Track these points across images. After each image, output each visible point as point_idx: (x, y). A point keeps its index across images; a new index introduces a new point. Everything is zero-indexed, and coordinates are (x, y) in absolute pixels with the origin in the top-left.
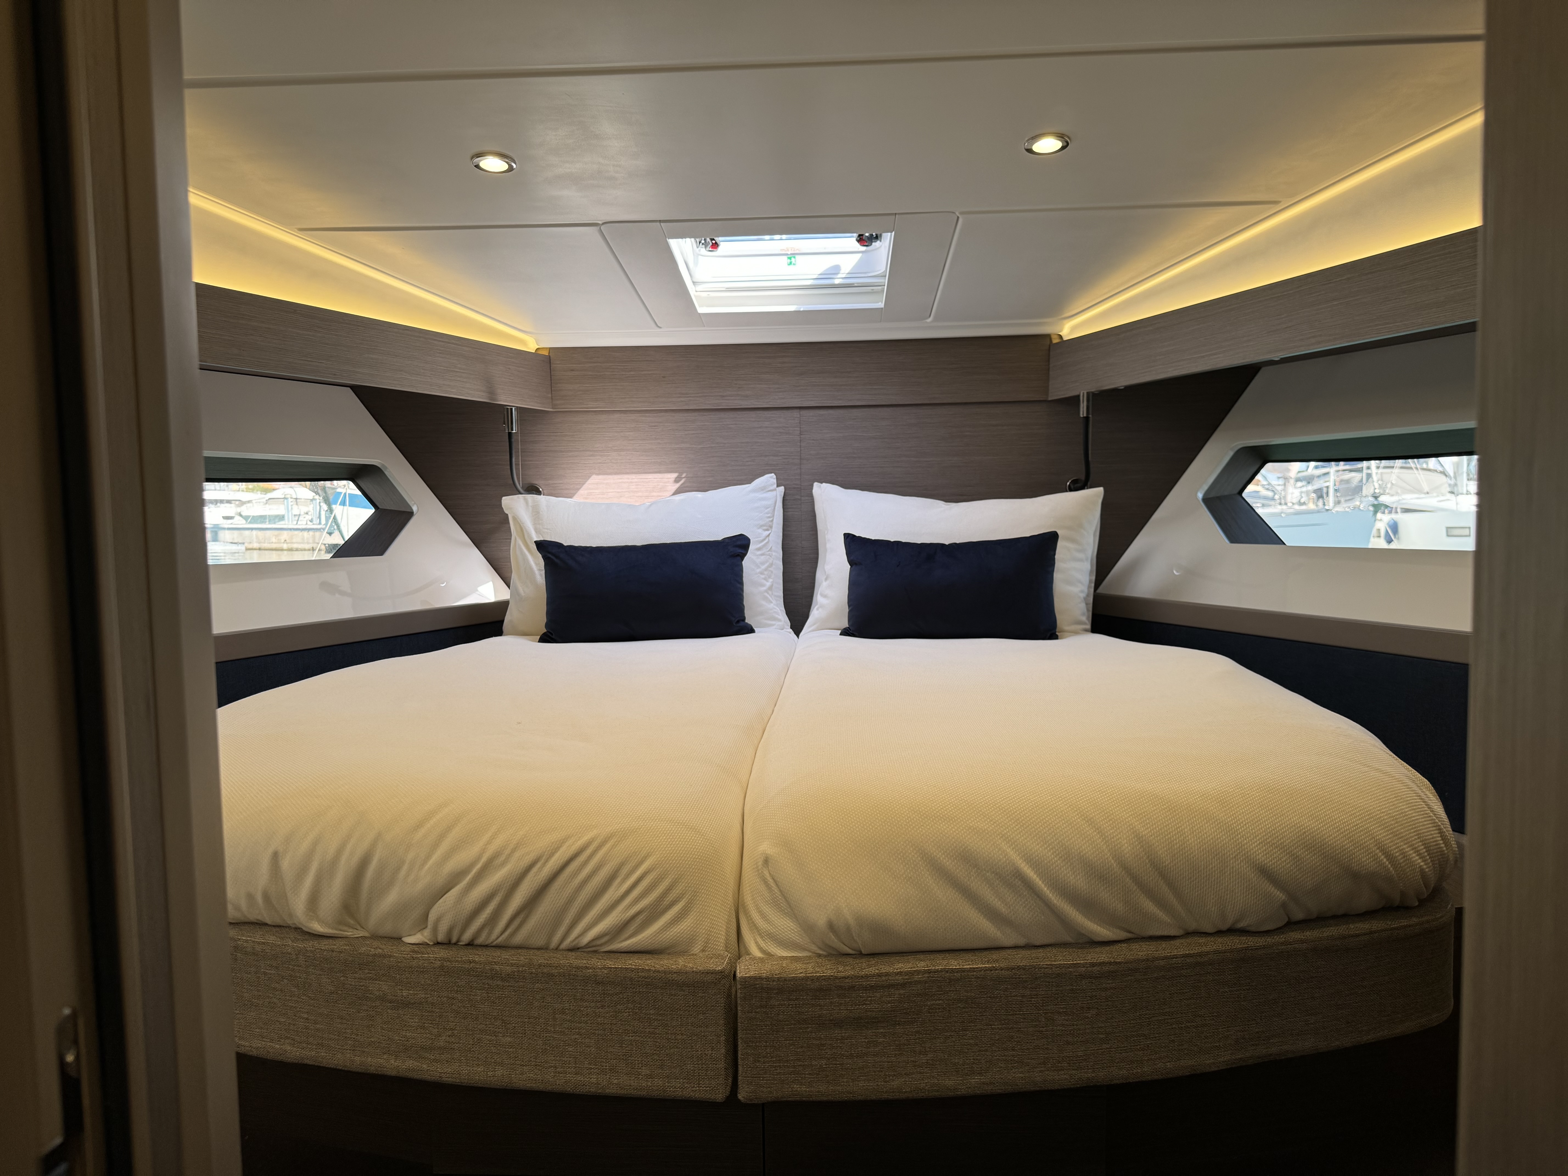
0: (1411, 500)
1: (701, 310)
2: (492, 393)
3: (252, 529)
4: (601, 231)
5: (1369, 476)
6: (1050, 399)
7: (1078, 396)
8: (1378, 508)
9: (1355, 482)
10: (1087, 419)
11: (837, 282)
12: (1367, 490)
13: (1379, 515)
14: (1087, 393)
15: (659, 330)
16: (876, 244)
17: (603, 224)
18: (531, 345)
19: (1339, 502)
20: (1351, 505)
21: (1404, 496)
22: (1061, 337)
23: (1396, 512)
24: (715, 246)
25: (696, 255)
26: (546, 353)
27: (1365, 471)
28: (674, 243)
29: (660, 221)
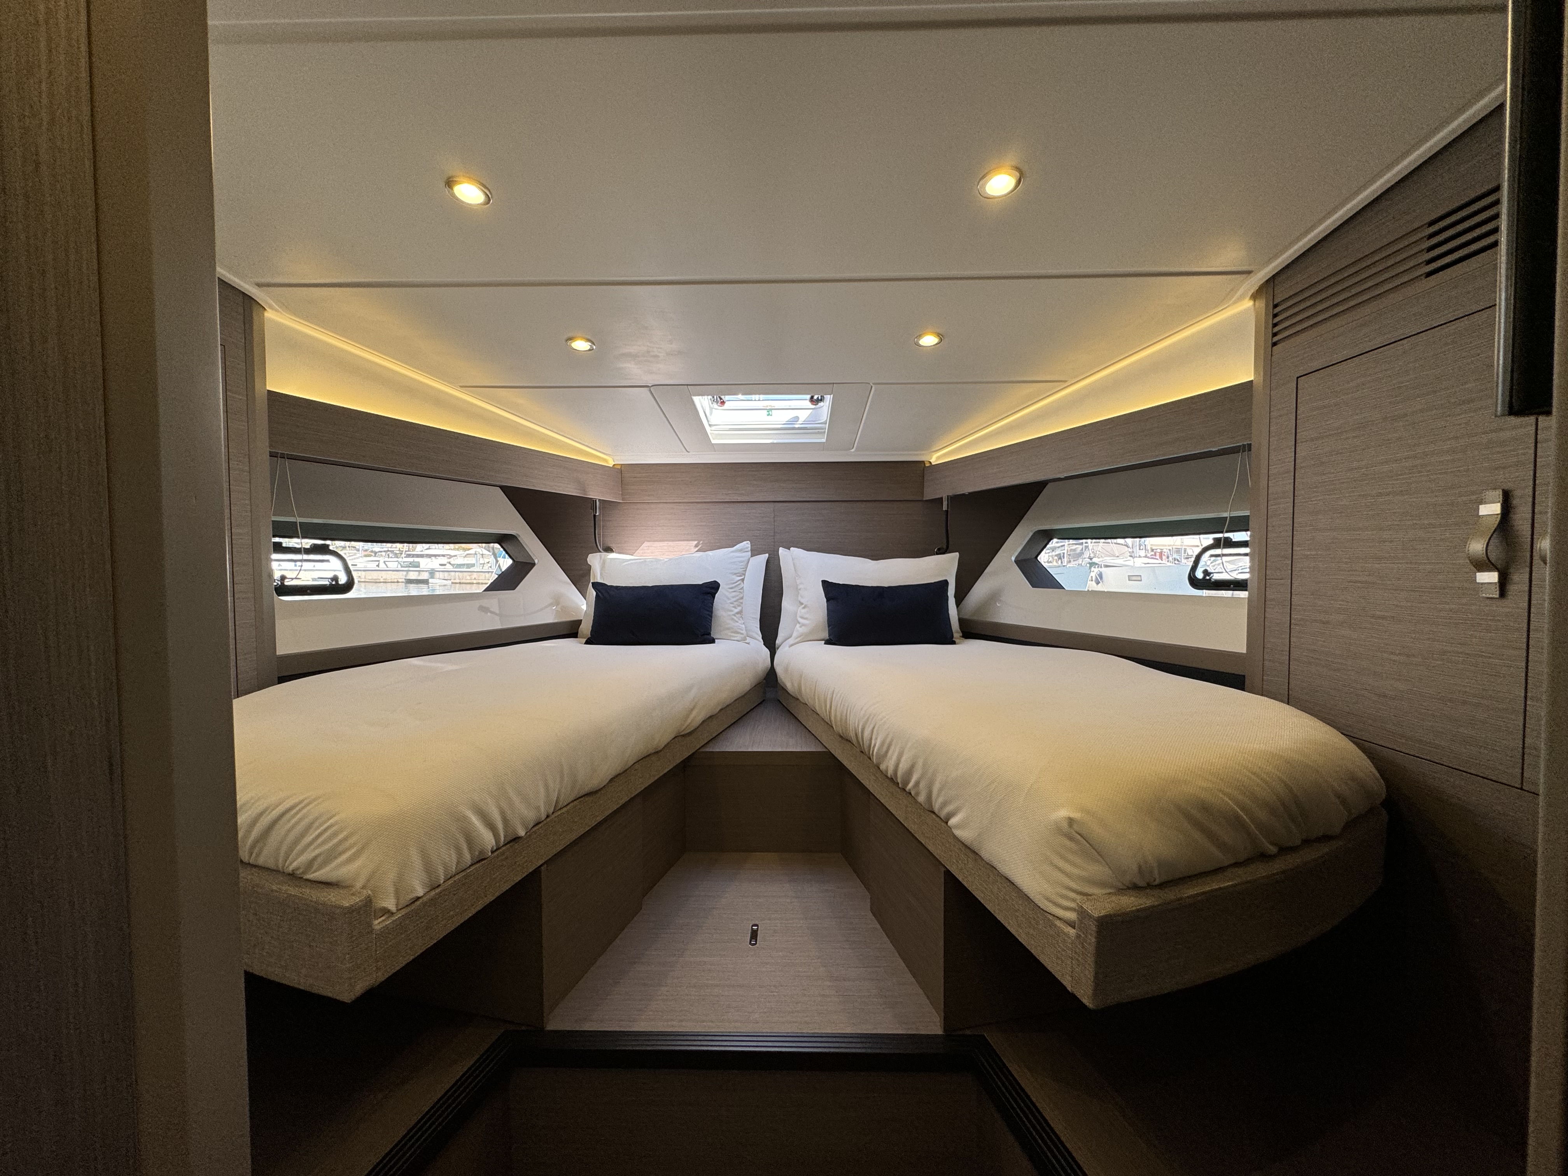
0: (1109, 561)
1: (713, 442)
2: (584, 491)
3: (455, 571)
4: (650, 390)
5: (1087, 547)
6: (924, 499)
7: (942, 498)
8: (1092, 564)
9: (1078, 551)
10: (947, 511)
11: (797, 426)
12: (1086, 555)
13: (1093, 569)
14: (948, 496)
15: (687, 453)
16: (821, 404)
17: (652, 386)
18: (611, 463)
19: (1070, 562)
20: (1076, 562)
21: (1105, 558)
22: (930, 463)
23: (1101, 567)
24: (723, 403)
25: (711, 409)
26: (619, 467)
27: (1084, 545)
28: (696, 399)
29: (687, 385)
